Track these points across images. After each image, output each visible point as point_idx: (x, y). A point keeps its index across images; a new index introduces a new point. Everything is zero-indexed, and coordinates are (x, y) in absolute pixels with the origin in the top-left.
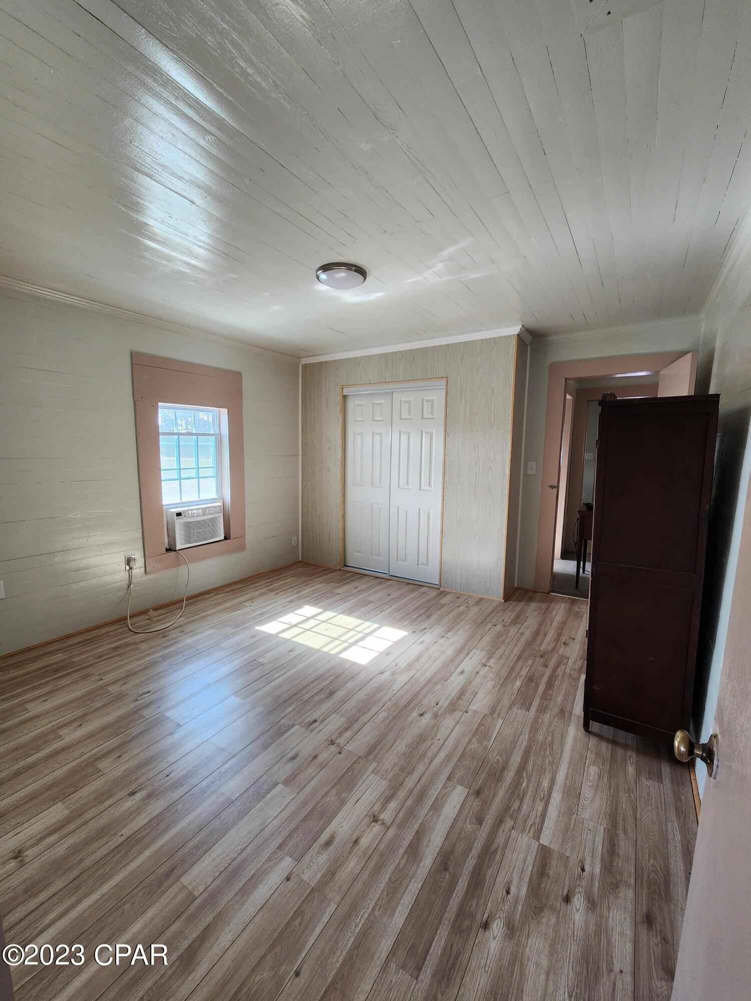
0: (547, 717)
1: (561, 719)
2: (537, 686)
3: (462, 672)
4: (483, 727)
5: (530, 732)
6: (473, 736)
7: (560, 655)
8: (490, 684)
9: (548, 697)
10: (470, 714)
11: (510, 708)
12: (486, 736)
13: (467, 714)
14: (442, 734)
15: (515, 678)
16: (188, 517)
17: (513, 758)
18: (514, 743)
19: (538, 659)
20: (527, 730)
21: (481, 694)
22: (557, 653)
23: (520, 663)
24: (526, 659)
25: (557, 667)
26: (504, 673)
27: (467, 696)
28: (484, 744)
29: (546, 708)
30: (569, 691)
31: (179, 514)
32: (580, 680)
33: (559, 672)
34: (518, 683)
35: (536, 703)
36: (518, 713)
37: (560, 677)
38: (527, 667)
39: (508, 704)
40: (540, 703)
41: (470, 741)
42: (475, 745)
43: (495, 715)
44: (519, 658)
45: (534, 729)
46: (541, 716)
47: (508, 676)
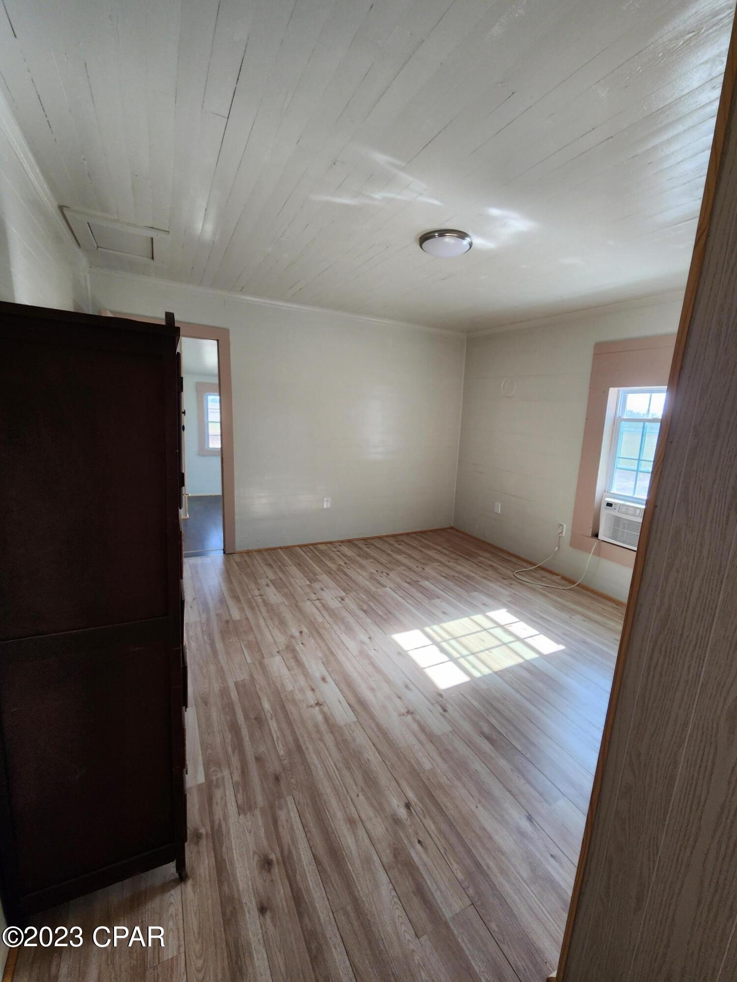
0: (216, 687)
1: (203, 694)
2: (246, 716)
3: (324, 679)
4: (257, 650)
5: (222, 667)
6: (257, 642)
7: (256, 807)
8: (289, 687)
9: (227, 709)
10: (275, 652)
11: (251, 676)
12: (249, 646)
13: (276, 651)
14: (276, 632)
15: (274, 710)
16: (617, 510)
17: (222, 645)
18: (228, 653)
19: (278, 769)
20: (225, 667)
21: (285, 671)
22: (263, 811)
23: (290, 739)
24: (289, 753)
25: (244, 772)
26: (290, 707)
27: (292, 663)
28: (246, 642)
29: (222, 695)
30: (209, 733)
31: (609, 505)
32: (204, 765)
33: (235, 760)
34: (267, 706)
35: (234, 695)
36: (242, 676)
37: (230, 749)
38: (278, 738)
39: (255, 677)
40: (231, 697)
41: (256, 638)
42: (251, 637)
43: (257, 663)
44: (299, 748)
45: (221, 671)
46: (221, 685)
47: (283, 707)
